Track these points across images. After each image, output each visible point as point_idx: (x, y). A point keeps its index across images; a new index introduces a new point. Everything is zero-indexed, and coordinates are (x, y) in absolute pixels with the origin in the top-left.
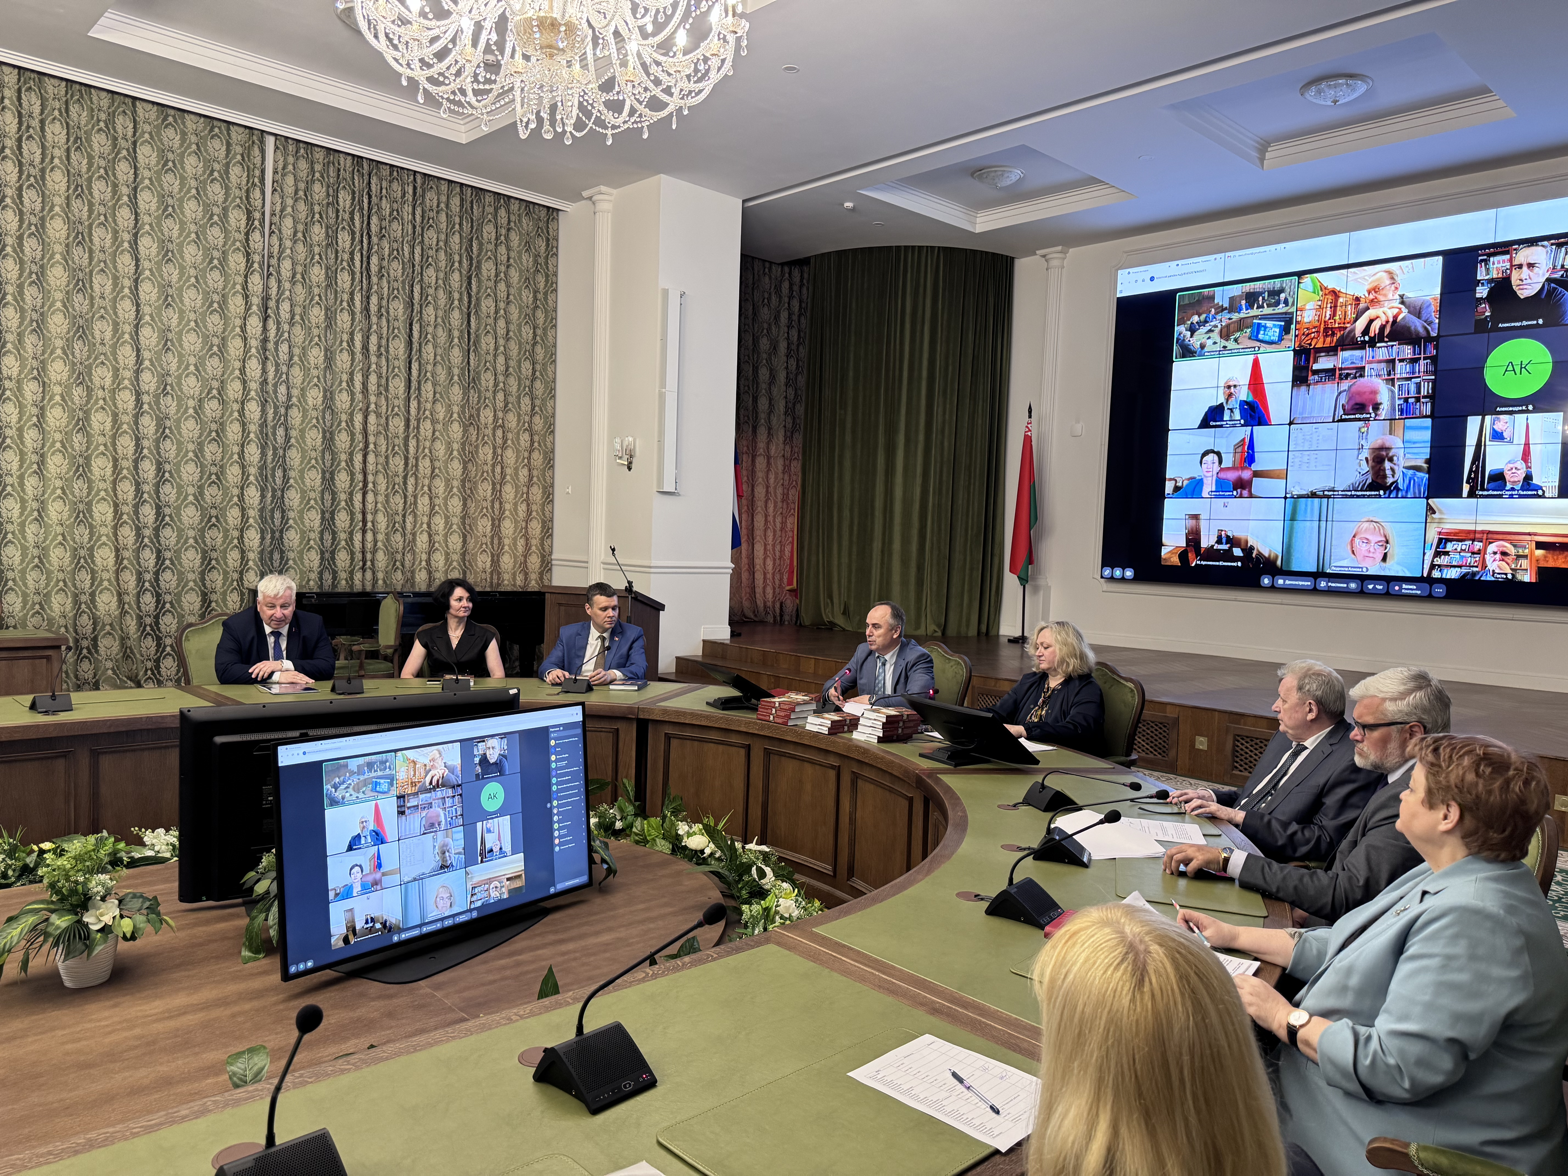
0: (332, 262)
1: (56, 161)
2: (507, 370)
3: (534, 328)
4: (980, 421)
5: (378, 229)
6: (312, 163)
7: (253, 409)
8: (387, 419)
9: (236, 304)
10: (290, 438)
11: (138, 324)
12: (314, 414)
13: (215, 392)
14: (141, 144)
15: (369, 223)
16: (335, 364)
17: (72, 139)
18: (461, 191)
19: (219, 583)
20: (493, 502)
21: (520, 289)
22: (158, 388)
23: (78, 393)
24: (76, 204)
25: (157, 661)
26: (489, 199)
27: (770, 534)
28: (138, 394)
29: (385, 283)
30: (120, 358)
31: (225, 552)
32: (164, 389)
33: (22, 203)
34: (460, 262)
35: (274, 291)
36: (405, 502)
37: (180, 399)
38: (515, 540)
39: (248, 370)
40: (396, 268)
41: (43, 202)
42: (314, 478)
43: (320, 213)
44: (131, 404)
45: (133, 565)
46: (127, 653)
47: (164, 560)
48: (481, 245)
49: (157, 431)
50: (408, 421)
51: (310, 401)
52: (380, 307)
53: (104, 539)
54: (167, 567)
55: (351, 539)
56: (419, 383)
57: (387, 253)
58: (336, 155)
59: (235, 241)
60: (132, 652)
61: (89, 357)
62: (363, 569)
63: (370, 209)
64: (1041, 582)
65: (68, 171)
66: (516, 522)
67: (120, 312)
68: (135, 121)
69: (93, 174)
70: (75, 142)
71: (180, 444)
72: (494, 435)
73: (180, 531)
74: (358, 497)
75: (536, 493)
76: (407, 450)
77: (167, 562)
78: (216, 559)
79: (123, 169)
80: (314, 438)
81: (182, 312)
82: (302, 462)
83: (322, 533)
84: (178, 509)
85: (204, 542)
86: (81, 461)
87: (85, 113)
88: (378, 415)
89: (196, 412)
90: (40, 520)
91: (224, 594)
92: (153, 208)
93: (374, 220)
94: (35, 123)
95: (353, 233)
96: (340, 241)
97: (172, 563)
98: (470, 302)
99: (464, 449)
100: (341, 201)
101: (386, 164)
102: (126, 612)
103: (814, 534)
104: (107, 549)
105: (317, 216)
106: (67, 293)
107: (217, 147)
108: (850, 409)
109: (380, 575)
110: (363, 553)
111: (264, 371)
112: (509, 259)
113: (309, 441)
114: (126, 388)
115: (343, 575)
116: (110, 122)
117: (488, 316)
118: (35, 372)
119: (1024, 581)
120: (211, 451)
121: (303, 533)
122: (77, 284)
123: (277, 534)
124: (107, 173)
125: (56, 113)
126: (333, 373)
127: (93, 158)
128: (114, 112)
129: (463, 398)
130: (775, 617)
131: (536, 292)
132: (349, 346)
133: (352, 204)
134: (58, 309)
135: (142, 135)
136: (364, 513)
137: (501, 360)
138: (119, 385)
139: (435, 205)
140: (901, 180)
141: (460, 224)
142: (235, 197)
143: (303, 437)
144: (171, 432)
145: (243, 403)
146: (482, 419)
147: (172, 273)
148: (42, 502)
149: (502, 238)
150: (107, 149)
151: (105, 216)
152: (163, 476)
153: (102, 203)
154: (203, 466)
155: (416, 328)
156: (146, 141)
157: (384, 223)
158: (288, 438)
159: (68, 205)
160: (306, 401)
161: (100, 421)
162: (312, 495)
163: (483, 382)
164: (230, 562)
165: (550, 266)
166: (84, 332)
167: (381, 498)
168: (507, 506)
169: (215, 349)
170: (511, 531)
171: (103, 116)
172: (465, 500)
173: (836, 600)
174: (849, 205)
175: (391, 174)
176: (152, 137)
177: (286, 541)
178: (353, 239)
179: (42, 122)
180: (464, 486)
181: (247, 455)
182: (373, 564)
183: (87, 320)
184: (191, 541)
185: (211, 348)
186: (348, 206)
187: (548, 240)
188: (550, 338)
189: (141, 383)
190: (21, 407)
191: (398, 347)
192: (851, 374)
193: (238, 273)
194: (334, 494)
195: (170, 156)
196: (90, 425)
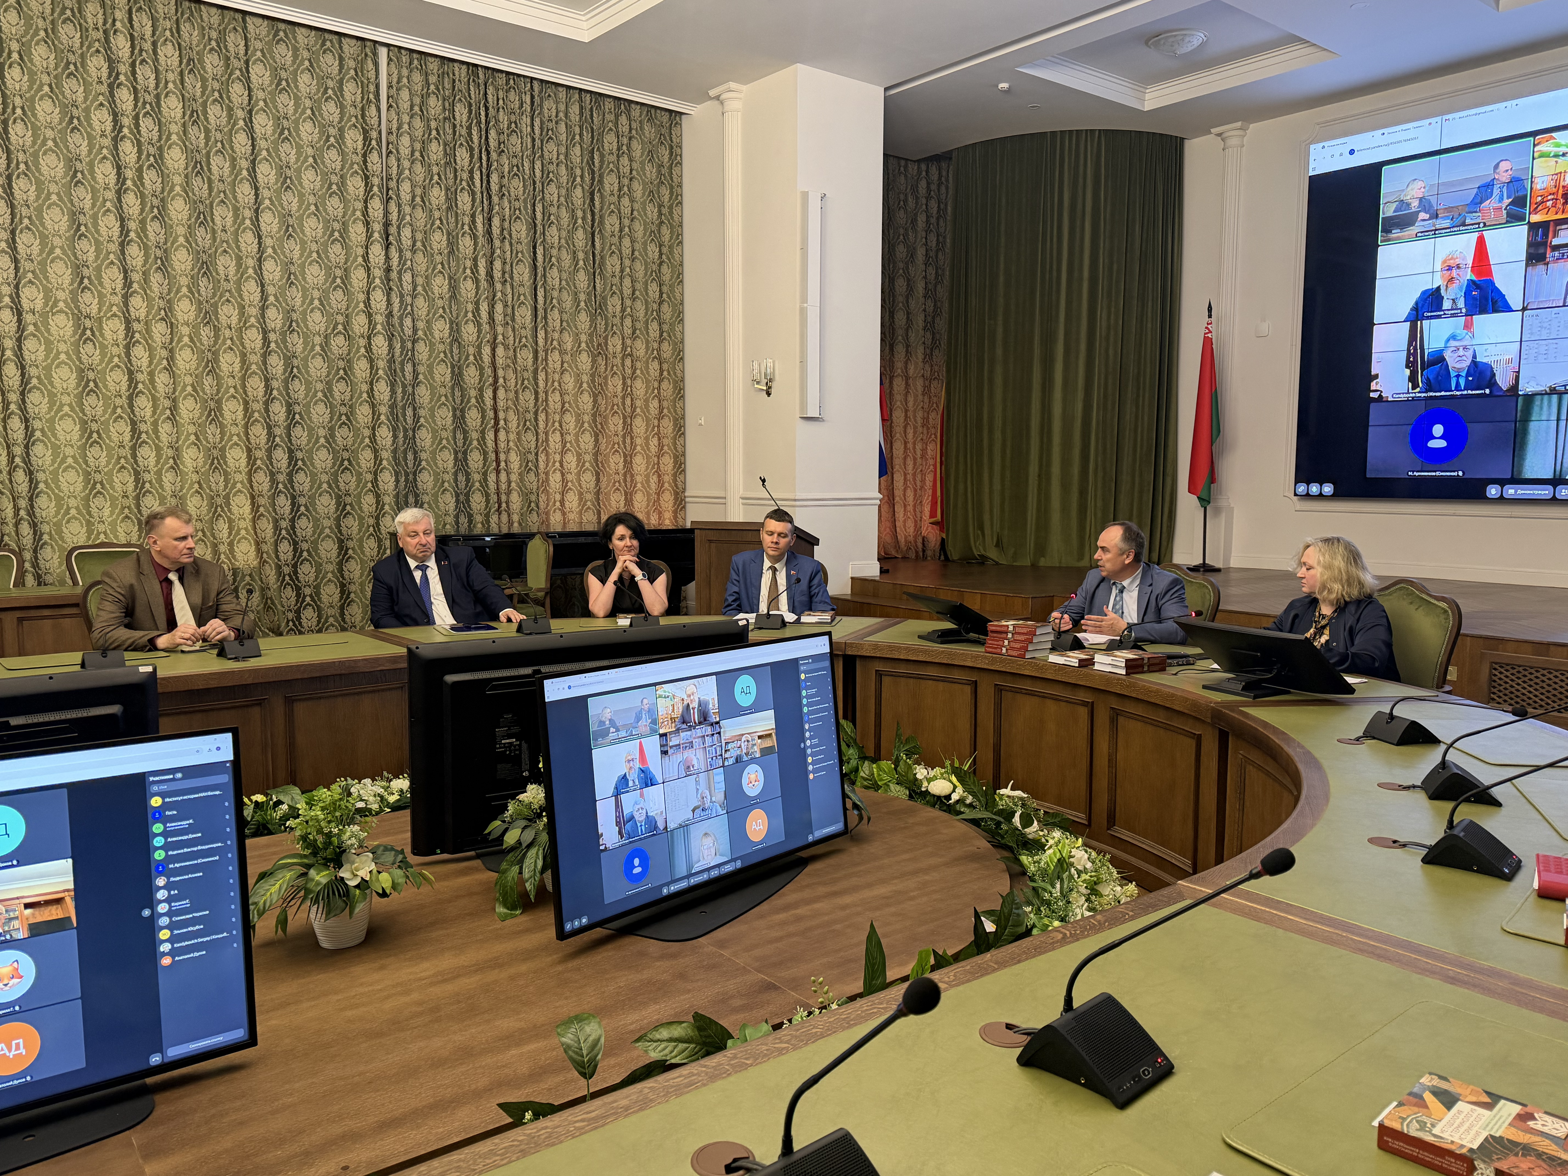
0: (451, 182)
1: (171, 86)
2: (633, 294)
3: (660, 246)
4: (1149, 325)
5: (496, 144)
6: (427, 74)
7: (380, 343)
8: (515, 351)
9: (357, 231)
10: (418, 374)
11: (261, 257)
12: (441, 347)
13: (340, 327)
14: (254, 63)
15: (487, 138)
16: (460, 293)
17: (185, 61)
18: (580, 98)
19: (355, 529)
20: (624, 437)
21: (644, 204)
22: (284, 325)
23: (206, 333)
24: (193, 131)
25: (298, 612)
26: (609, 105)
27: (910, 462)
28: (265, 332)
29: (506, 204)
30: (245, 294)
31: (359, 496)
32: (289, 327)
33: (139, 132)
34: (582, 177)
35: (394, 217)
36: (537, 440)
37: (306, 337)
38: (647, 476)
39: (373, 302)
40: (516, 186)
41: (160, 131)
42: (445, 416)
43: (437, 130)
44: (259, 343)
45: (269, 512)
46: (268, 605)
47: (299, 506)
48: (602, 156)
49: (285, 371)
50: (536, 352)
51: (437, 334)
52: (503, 230)
53: (239, 486)
54: (302, 514)
55: (486, 480)
56: (545, 310)
57: (506, 170)
58: (451, 64)
59: (352, 164)
60: (273, 603)
61: (214, 295)
62: (499, 511)
63: (487, 123)
64: (1222, 503)
65: (183, 96)
66: (648, 457)
67: (243, 245)
68: (246, 38)
69: (208, 98)
70: (188, 64)
71: (308, 383)
72: (623, 365)
73: (313, 476)
74: (490, 436)
75: (668, 426)
76: (537, 384)
77: (302, 509)
78: (351, 505)
79: (237, 90)
80: (442, 373)
81: (303, 243)
82: (431, 400)
83: (456, 474)
84: (310, 452)
85: (338, 487)
86: (212, 404)
87: (196, 32)
88: (506, 347)
89: (323, 349)
90: (175, 468)
91: (361, 541)
92: (269, 132)
93: (493, 134)
94: (148, 46)
95: (471, 149)
96: (458, 159)
97: (307, 510)
98: (593, 220)
99: (593, 381)
100: (457, 115)
101: (502, 71)
102: (265, 561)
103: (961, 459)
104: (242, 497)
105: (434, 133)
106: (189, 227)
107: (329, 62)
108: (1000, 318)
109: (515, 518)
110: (498, 494)
111: (389, 303)
112: (631, 170)
113: (437, 377)
114: (252, 326)
115: (479, 518)
116: (221, 41)
117: (613, 235)
118: (163, 312)
119: (1205, 502)
120: (340, 389)
121: (436, 474)
122: (198, 217)
123: (411, 477)
124: (221, 97)
125: (168, 33)
126: (458, 303)
127: (207, 80)
128: (225, 29)
129: (591, 326)
130: (917, 552)
131: (660, 206)
132: (473, 273)
133: (469, 117)
134: (182, 245)
135: (254, 54)
136: (497, 453)
137: (627, 282)
138: (245, 323)
139: (554, 114)
140: (1064, 54)
141: (581, 135)
142: (351, 116)
143: (431, 372)
144: (299, 372)
145: (369, 338)
146: (610, 348)
147: (291, 201)
148: (177, 450)
149: (625, 148)
150: (220, 70)
151: (222, 142)
152: (293, 418)
153: (219, 129)
154: (332, 407)
155: (540, 251)
156: (259, 59)
157: (502, 137)
158: (416, 374)
159: (185, 132)
160: (432, 334)
161: (229, 362)
162: (444, 434)
163: (610, 308)
164: (365, 507)
165: (675, 177)
166: (208, 268)
167: (512, 436)
168: (638, 441)
169: (338, 281)
170: (643, 466)
171: (214, 35)
172: (597, 436)
173: (987, 532)
174: (1004, 85)
175: (507, 83)
176: (264, 55)
177: (420, 484)
178: (472, 156)
179: (154, 44)
180: (595, 421)
181: (376, 393)
182: (508, 506)
183: (210, 256)
184: (325, 486)
185: (334, 281)
186: (464, 120)
187: (671, 148)
188: (677, 256)
189: (267, 320)
190: (151, 349)
191: (523, 273)
192: (1001, 279)
193: (357, 199)
194: (465, 432)
195: (284, 75)
196: (219, 367)
